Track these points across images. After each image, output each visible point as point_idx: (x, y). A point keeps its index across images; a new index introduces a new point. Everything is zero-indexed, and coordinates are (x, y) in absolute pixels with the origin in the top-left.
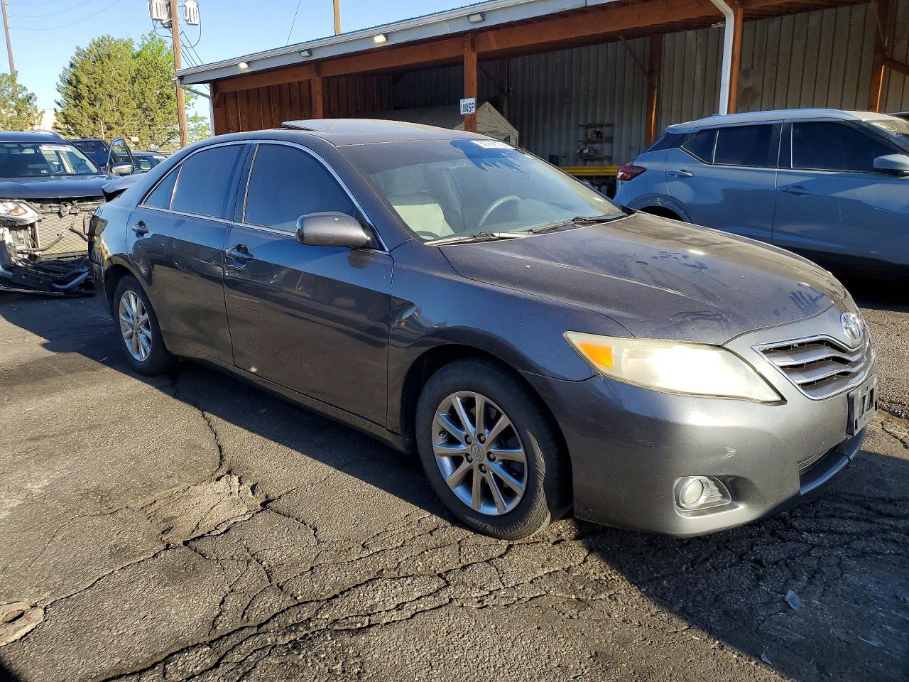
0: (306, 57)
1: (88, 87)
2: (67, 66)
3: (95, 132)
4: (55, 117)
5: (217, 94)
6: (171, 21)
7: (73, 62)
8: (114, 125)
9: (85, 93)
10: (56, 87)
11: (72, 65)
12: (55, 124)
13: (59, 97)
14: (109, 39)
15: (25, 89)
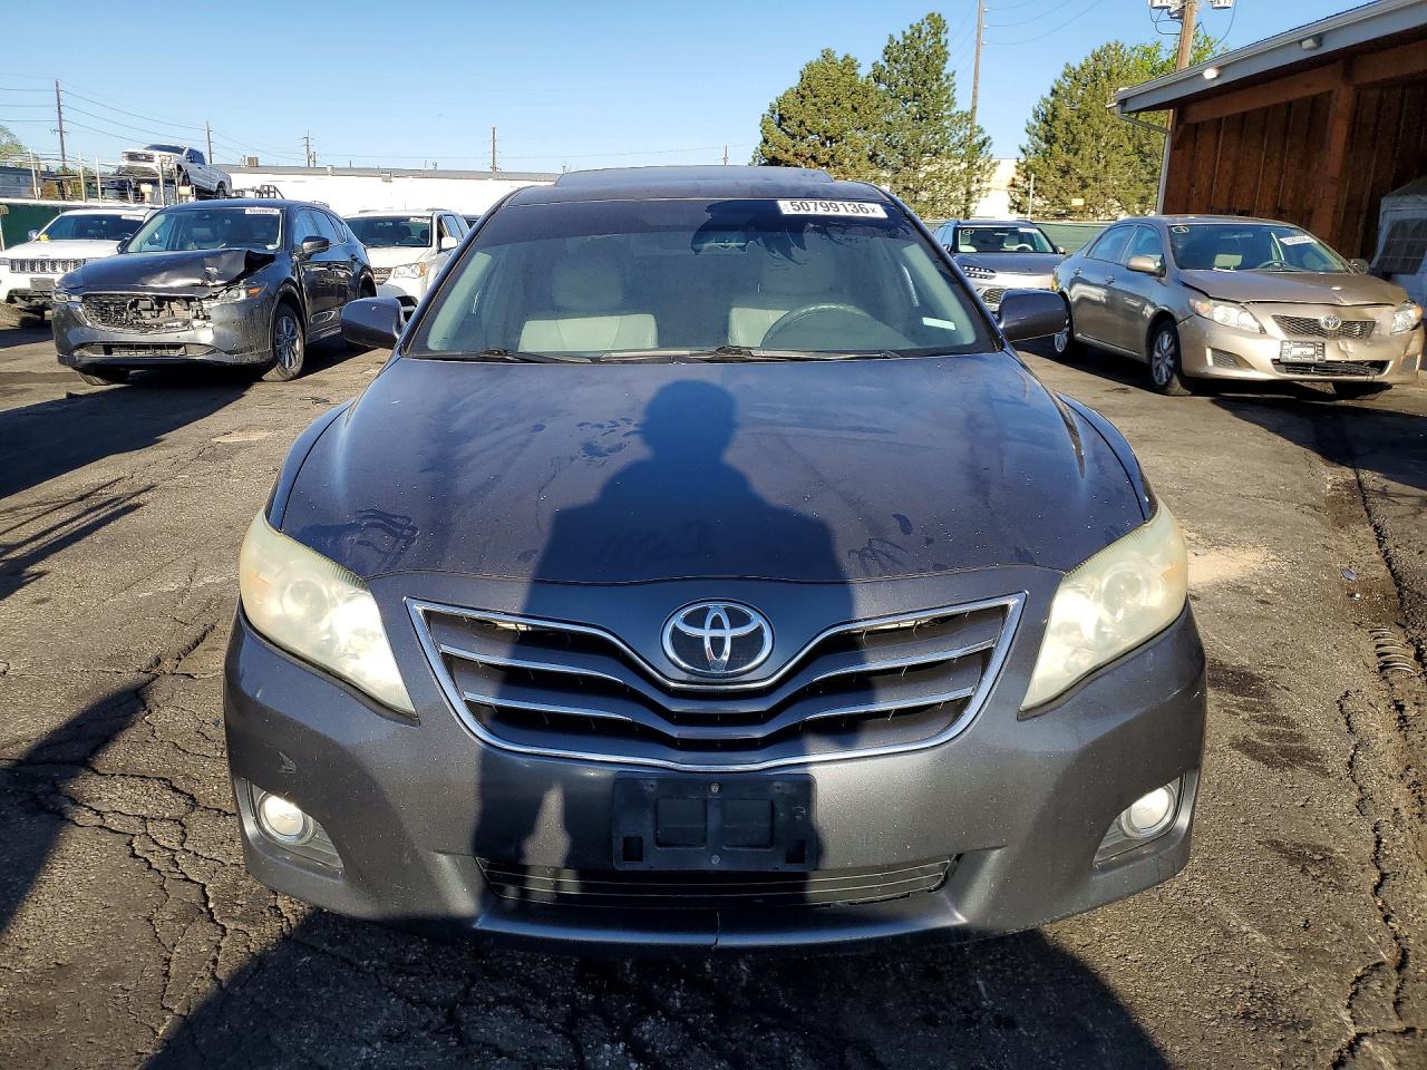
0: (1310, 49)
1: (1067, 123)
2: (1047, 94)
3: (1062, 192)
4: (1015, 169)
5: (1181, 127)
6: (1184, 7)
7: (1055, 87)
8: (1090, 181)
9: (1061, 135)
10: (1026, 126)
11: (1054, 92)
12: (1014, 179)
13: (1025, 140)
14: (1118, 48)
15: (981, 131)
